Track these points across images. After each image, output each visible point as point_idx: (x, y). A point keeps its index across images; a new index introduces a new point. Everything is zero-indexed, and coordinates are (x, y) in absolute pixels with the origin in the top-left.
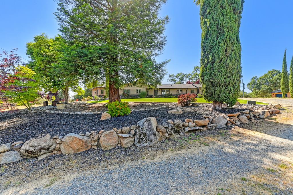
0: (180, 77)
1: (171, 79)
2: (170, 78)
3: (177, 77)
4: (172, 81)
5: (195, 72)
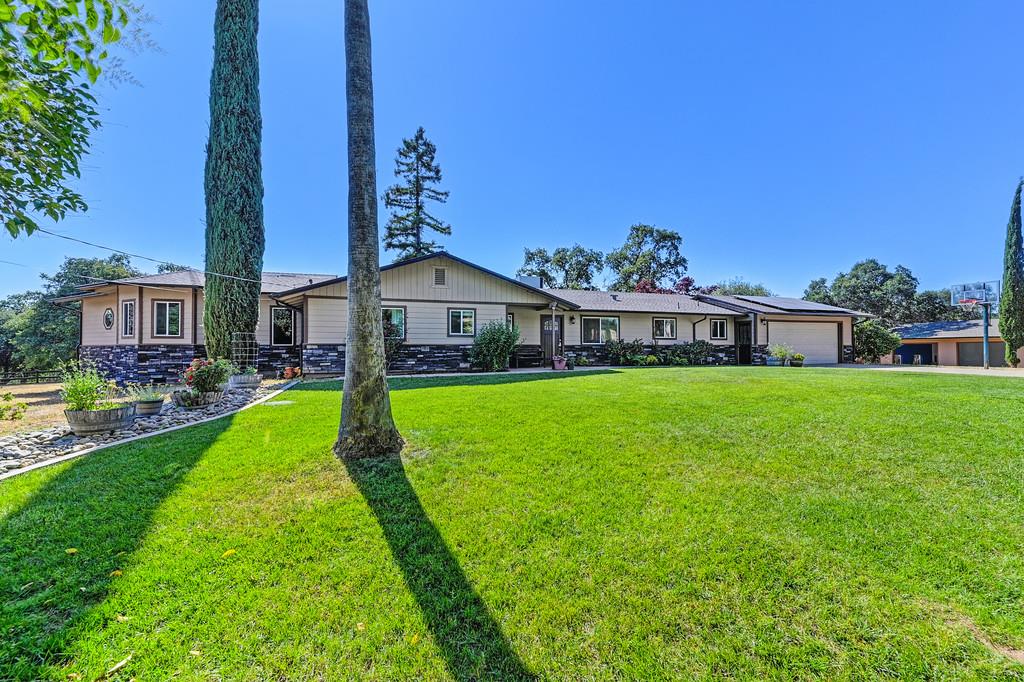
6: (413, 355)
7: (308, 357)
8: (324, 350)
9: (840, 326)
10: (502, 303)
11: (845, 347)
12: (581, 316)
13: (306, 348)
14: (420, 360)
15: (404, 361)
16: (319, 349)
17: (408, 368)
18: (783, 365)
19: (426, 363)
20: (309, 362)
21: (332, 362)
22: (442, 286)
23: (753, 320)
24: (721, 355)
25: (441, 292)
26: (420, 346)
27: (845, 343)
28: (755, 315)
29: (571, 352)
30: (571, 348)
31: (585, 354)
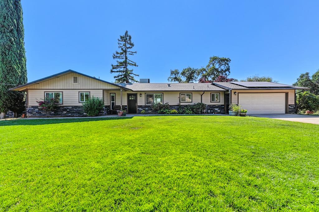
0: (187, 74)
1: (174, 77)
2: (172, 77)
3: (183, 74)
4: (175, 81)
5: (211, 66)
6: (65, 110)
7: (28, 111)
8: (33, 108)
9: (287, 94)
10: (102, 89)
11: (289, 105)
12: (145, 93)
13: (27, 107)
14: (68, 112)
15: (62, 112)
16: (32, 108)
17: (64, 115)
18: (237, 116)
19: (70, 113)
20: (29, 112)
21: (37, 112)
22: (76, 83)
23: (230, 93)
24: (216, 109)
25: (76, 85)
26: (68, 106)
27: (289, 103)
28: (231, 91)
29: (141, 108)
30: (141, 106)
31: (147, 109)
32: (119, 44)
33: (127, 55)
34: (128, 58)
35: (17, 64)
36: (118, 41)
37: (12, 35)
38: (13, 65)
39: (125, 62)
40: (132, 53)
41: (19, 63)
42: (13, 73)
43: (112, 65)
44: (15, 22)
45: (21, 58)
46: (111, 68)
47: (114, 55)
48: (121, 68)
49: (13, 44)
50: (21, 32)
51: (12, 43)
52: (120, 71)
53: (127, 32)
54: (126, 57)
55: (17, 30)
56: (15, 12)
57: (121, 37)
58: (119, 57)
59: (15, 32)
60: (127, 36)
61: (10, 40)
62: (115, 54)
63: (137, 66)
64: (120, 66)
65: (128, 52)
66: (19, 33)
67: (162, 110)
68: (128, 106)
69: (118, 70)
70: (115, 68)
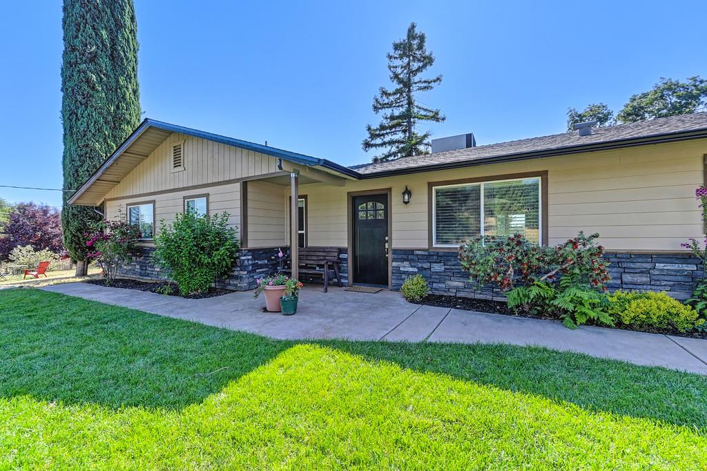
10: (238, 181)
12: (429, 185)
14: (162, 267)
15: (153, 267)
17: (155, 276)
22: (179, 168)
25: (179, 176)
29: (406, 263)
30: (406, 255)
31: (437, 267)
32: (390, 67)
33: (412, 94)
34: (416, 104)
35: (105, 139)
36: (387, 59)
37: (95, 69)
38: (90, 142)
39: (408, 116)
40: (426, 85)
41: (115, 137)
42: (92, 162)
43: (369, 129)
44: (105, 36)
45: (120, 125)
46: (367, 136)
47: (377, 100)
48: (395, 133)
49: (97, 91)
50: (122, 59)
51: (93, 88)
52: (391, 143)
53: (413, 27)
54: (409, 99)
55: (112, 58)
56: (106, 13)
57: (396, 47)
58: (390, 105)
59: (105, 62)
60: (414, 38)
61: (88, 81)
62: (379, 96)
63: (443, 119)
64: (391, 128)
65: (414, 85)
66: (117, 63)
67: (534, 291)
68: (350, 251)
69: (387, 139)
70: (379, 136)
